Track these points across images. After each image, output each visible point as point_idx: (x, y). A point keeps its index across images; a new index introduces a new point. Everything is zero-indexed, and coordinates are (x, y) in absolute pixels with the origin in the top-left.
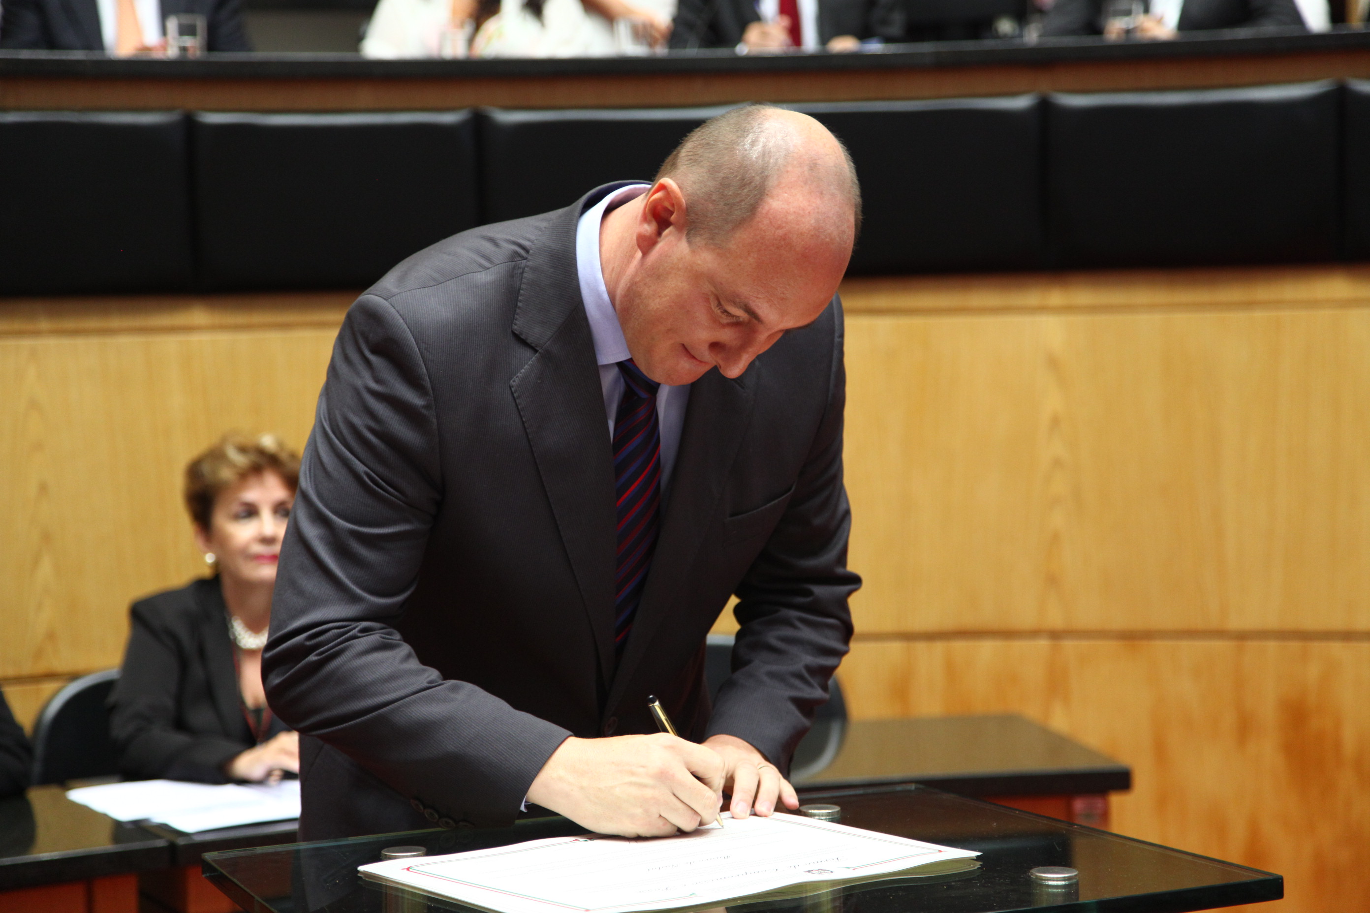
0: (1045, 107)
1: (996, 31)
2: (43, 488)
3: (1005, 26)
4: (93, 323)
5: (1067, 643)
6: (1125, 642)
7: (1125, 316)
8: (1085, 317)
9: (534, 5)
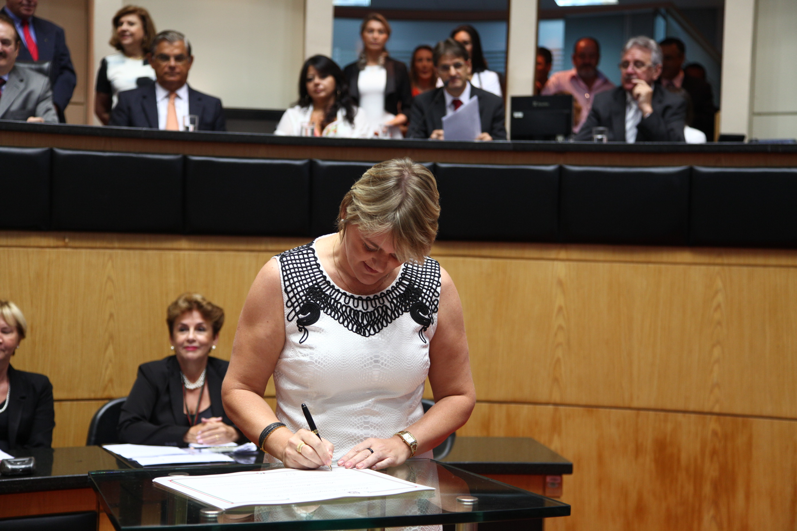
0: (561, 170)
2: (111, 315)
3: (560, 138)
5: (561, 408)
6: (587, 409)
7: (593, 264)
8: (575, 263)
9: (350, 118)
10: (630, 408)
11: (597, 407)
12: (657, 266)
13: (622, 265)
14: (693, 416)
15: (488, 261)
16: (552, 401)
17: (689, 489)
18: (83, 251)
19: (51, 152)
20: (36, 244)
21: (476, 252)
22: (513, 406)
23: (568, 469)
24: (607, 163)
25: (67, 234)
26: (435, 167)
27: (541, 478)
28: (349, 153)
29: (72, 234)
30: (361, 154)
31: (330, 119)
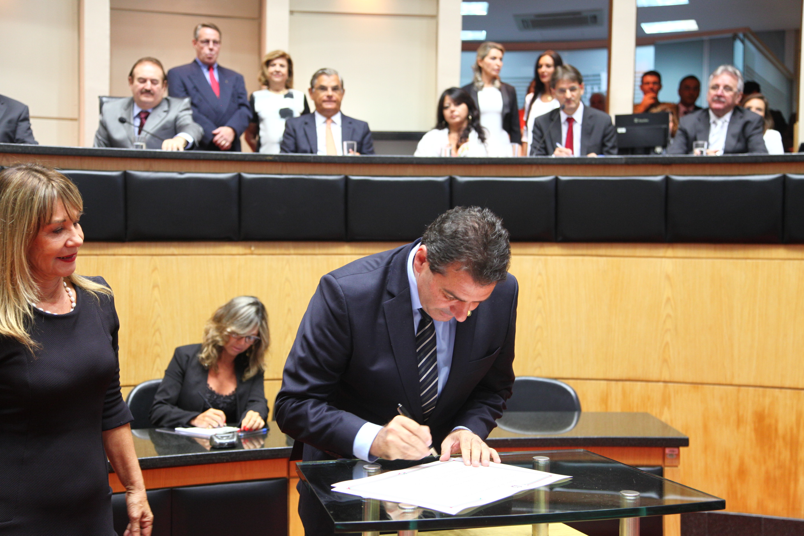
0: (667, 179)
1: (655, 150)
2: (289, 310)
3: (659, 150)
4: (309, 251)
5: (670, 385)
6: (693, 385)
7: (697, 261)
8: (681, 260)
10: (731, 385)
11: (702, 384)
12: (754, 261)
14: (789, 391)
15: (604, 259)
16: (663, 379)
17: (786, 455)
18: (266, 257)
19: (239, 177)
20: (229, 252)
21: (594, 251)
22: (628, 383)
23: (685, 442)
24: (708, 173)
25: (253, 243)
26: (557, 179)
27: (660, 450)
28: (483, 170)
29: (257, 243)
30: (493, 170)
31: (463, 140)
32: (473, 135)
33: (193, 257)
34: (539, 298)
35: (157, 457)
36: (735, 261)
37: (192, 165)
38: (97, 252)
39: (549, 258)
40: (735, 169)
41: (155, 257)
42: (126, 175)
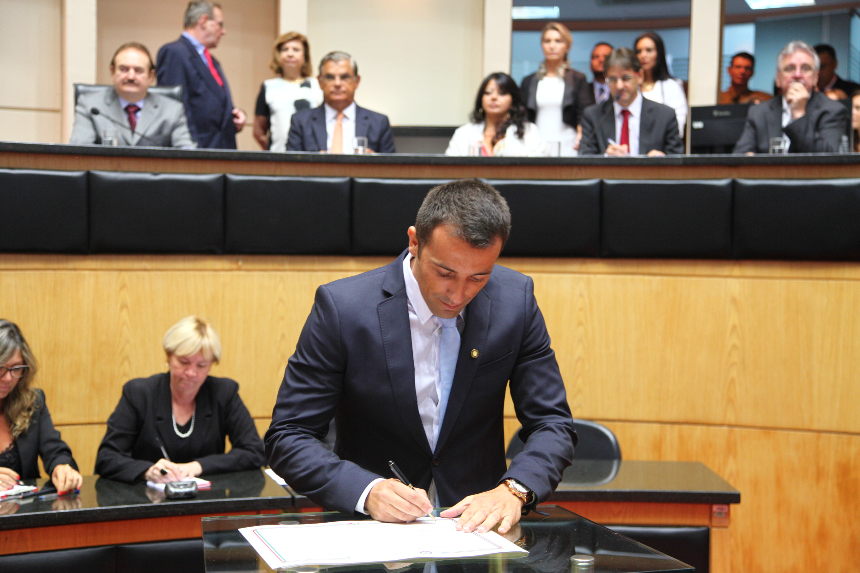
0: (734, 184)
2: (283, 336)
4: (307, 266)
5: (737, 430)
6: (764, 430)
7: (769, 281)
8: (750, 281)
9: (520, 134)
10: (809, 430)
11: (775, 428)
12: (838, 282)
13: (801, 281)
15: (658, 278)
16: (727, 422)
18: (256, 273)
19: (224, 179)
20: (211, 268)
21: (646, 269)
22: (685, 427)
23: (735, 498)
24: (783, 176)
25: (241, 257)
26: (602, 183)
27: (707, 507)
28: (514, 172)
29: (245, 257)
30: (526, 172)
31: (500, 136)
32: (512, 130)
33: (169, 273)
34: (580, 324)
35: (98, 508)
36: (815, 282)
37: (168, 165)
38: (56, 266)
39: (592, 276)
40: (816, 172)
41: (124, 274)
42: (89, 176)
